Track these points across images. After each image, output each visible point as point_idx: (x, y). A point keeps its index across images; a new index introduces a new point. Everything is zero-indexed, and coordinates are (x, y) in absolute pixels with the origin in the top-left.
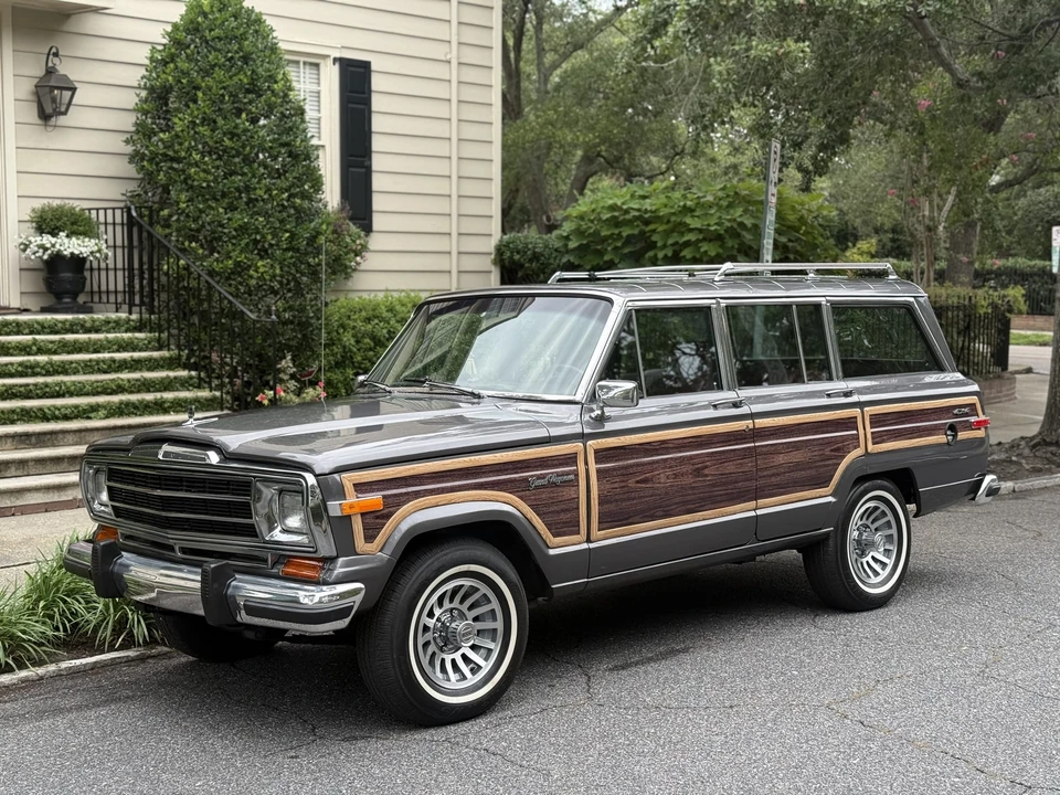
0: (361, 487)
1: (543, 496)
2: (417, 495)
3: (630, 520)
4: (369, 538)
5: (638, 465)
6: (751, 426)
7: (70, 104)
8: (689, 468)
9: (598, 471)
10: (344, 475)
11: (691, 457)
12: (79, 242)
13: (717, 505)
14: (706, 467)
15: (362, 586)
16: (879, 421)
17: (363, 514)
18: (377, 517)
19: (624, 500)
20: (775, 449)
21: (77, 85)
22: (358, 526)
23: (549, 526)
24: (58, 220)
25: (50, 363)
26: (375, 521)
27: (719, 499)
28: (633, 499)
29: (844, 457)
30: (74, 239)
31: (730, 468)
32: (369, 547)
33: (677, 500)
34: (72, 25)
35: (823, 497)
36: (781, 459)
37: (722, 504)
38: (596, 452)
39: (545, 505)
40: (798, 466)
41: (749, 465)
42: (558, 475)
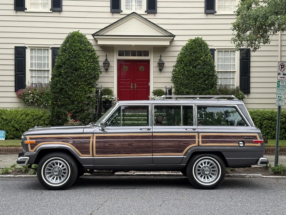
0: (31, 139)
1: (79, 145)
2: (44, 141)
3: (106, 153)
4: (32, 148)
5: (109, 141)
6: (151, 135)
7: (163, 67)
8: (127, 143)
9: (96, 141)
10: (28, 136)
11: (128, 141)
12: (159, 97)
13: (138, 153)
14: (133, 143)
15: (29, 158)
16: (206, 137)
17: (30, 144)
18: (34, 145)
19: (104, 148)
20: (160, 141)
21: (165, 62)
22: (29, 146)
23: (80, 152)
24: (156, 92)
25: (138, 123)
26: (33, 146)
27: (138, 152)
28: (107, 149)
29: (189, 146)
30: (158, 97)
31: (142, 144)
32: (32, 150)
33: (123, 150)
34: (167, 50)
35: (180, 155)
36: (162, 144)
37: (139, 153)
38: (96, 137)
39: (79, 147)
40: (169, 146)
41: (149, 144)
42: (84, 141)
